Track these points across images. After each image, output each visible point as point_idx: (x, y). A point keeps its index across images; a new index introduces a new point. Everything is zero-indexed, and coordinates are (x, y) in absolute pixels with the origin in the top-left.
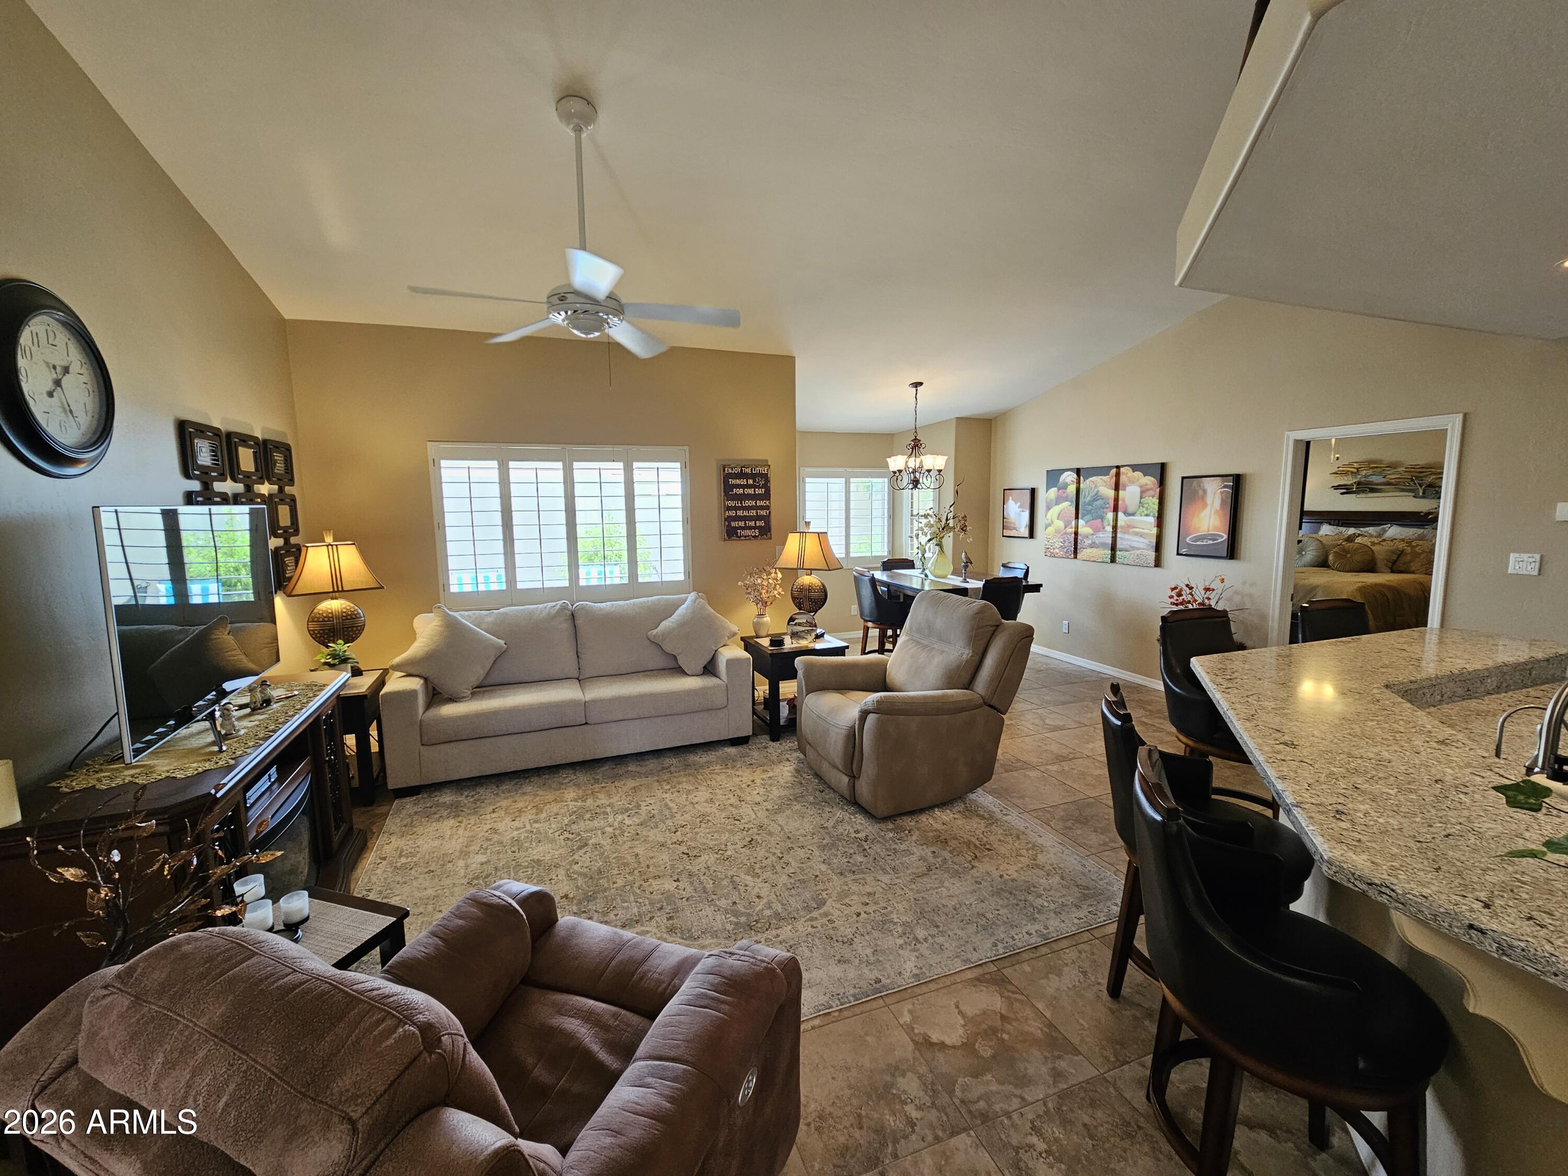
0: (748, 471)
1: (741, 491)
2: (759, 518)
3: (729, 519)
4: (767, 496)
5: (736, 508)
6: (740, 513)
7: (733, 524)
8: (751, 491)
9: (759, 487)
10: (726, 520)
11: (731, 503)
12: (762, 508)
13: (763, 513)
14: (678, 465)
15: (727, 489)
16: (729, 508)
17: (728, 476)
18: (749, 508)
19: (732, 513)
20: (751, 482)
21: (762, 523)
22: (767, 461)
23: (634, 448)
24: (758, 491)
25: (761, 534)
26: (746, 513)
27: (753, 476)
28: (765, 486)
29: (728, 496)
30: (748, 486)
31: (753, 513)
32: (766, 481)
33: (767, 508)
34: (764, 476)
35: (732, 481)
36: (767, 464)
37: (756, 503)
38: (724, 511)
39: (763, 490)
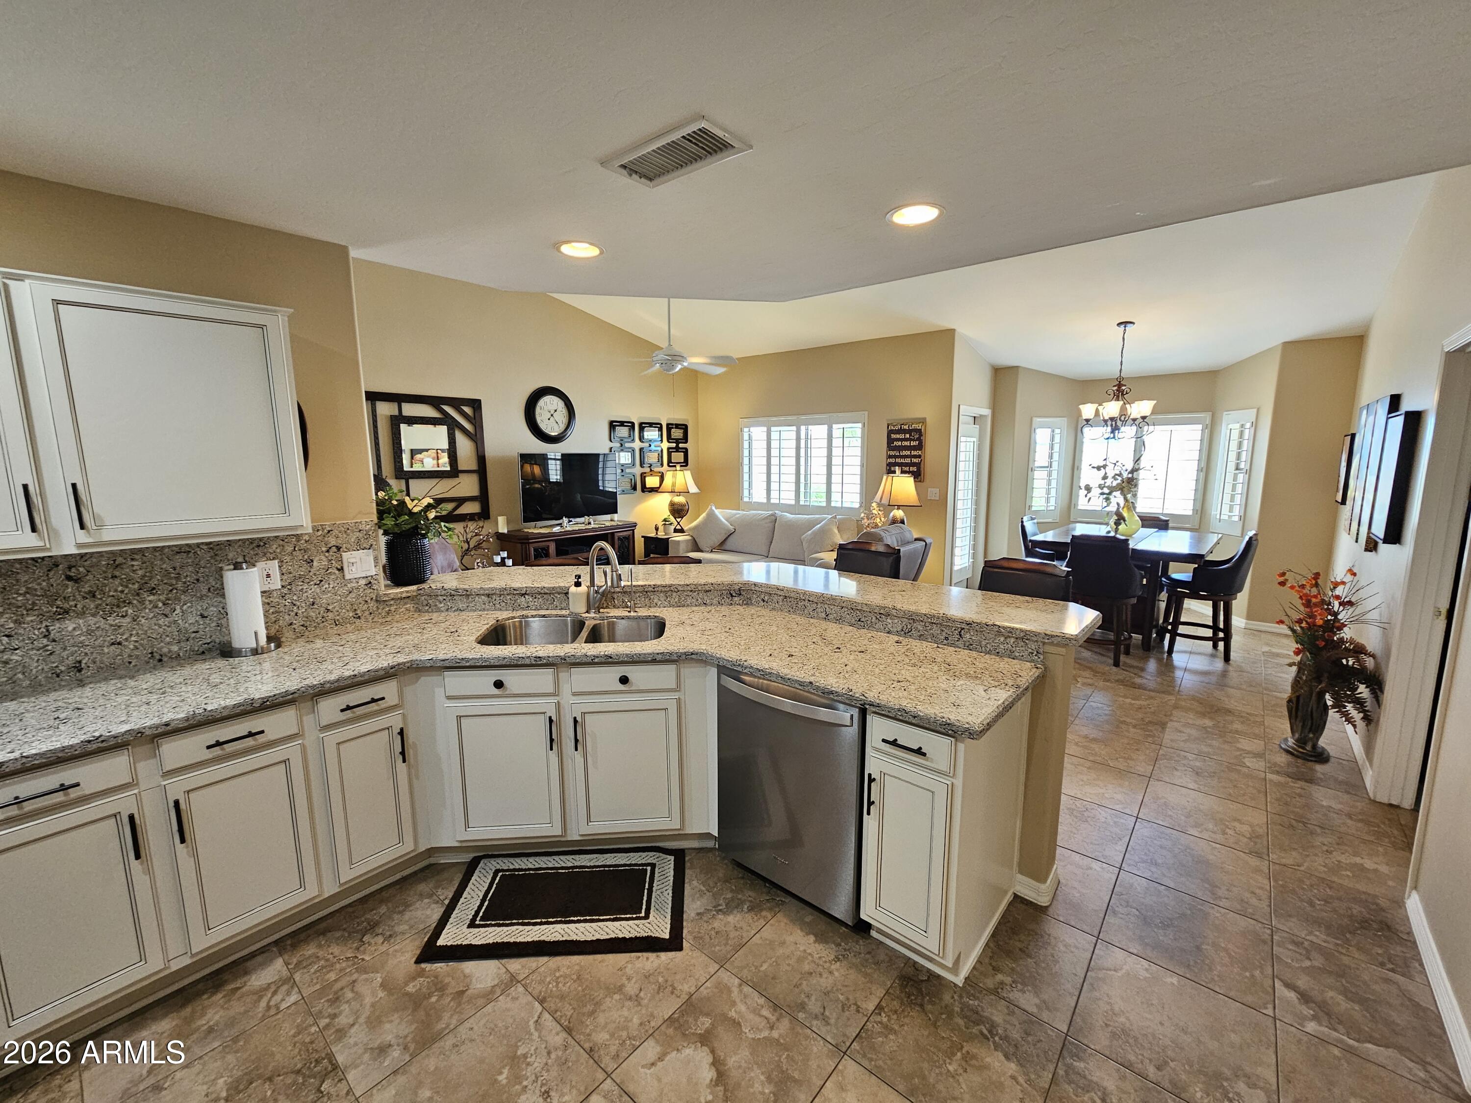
0: (906, 427)
1: (900, 443)
2: (913, 464)
3: (890, 465)
4: (920, 447)
5: (895, 457)
6: (898, 460)
7: (893, 468)
8: (907, 443)
9: (914, 440)
10: (888, 465)
11: (892, 453)
12: (915, 457)
13: (916, 460)
14: (859, 425)
15: (890, 441)
16: (890, 457)
17: (890, 432)
18: (905, 457)
19: (892, 460)
20: (908, 436)
21: (914, 469)
22: (925, 419)
23: (835, 415)
24: (913, 443)
25: (914, 477)
26: (902, 461)
27: (909, 431)
28: (919, 439)
29: (890, 447)
30: (906, 440)
31: (908, 460)
32: (921, 435)
33: (919, 456)
34: (919, 431)
35: (893, 436)
36: (923, 421)
37: (910, 453)
38: (887, 458)
39: (917, 442)
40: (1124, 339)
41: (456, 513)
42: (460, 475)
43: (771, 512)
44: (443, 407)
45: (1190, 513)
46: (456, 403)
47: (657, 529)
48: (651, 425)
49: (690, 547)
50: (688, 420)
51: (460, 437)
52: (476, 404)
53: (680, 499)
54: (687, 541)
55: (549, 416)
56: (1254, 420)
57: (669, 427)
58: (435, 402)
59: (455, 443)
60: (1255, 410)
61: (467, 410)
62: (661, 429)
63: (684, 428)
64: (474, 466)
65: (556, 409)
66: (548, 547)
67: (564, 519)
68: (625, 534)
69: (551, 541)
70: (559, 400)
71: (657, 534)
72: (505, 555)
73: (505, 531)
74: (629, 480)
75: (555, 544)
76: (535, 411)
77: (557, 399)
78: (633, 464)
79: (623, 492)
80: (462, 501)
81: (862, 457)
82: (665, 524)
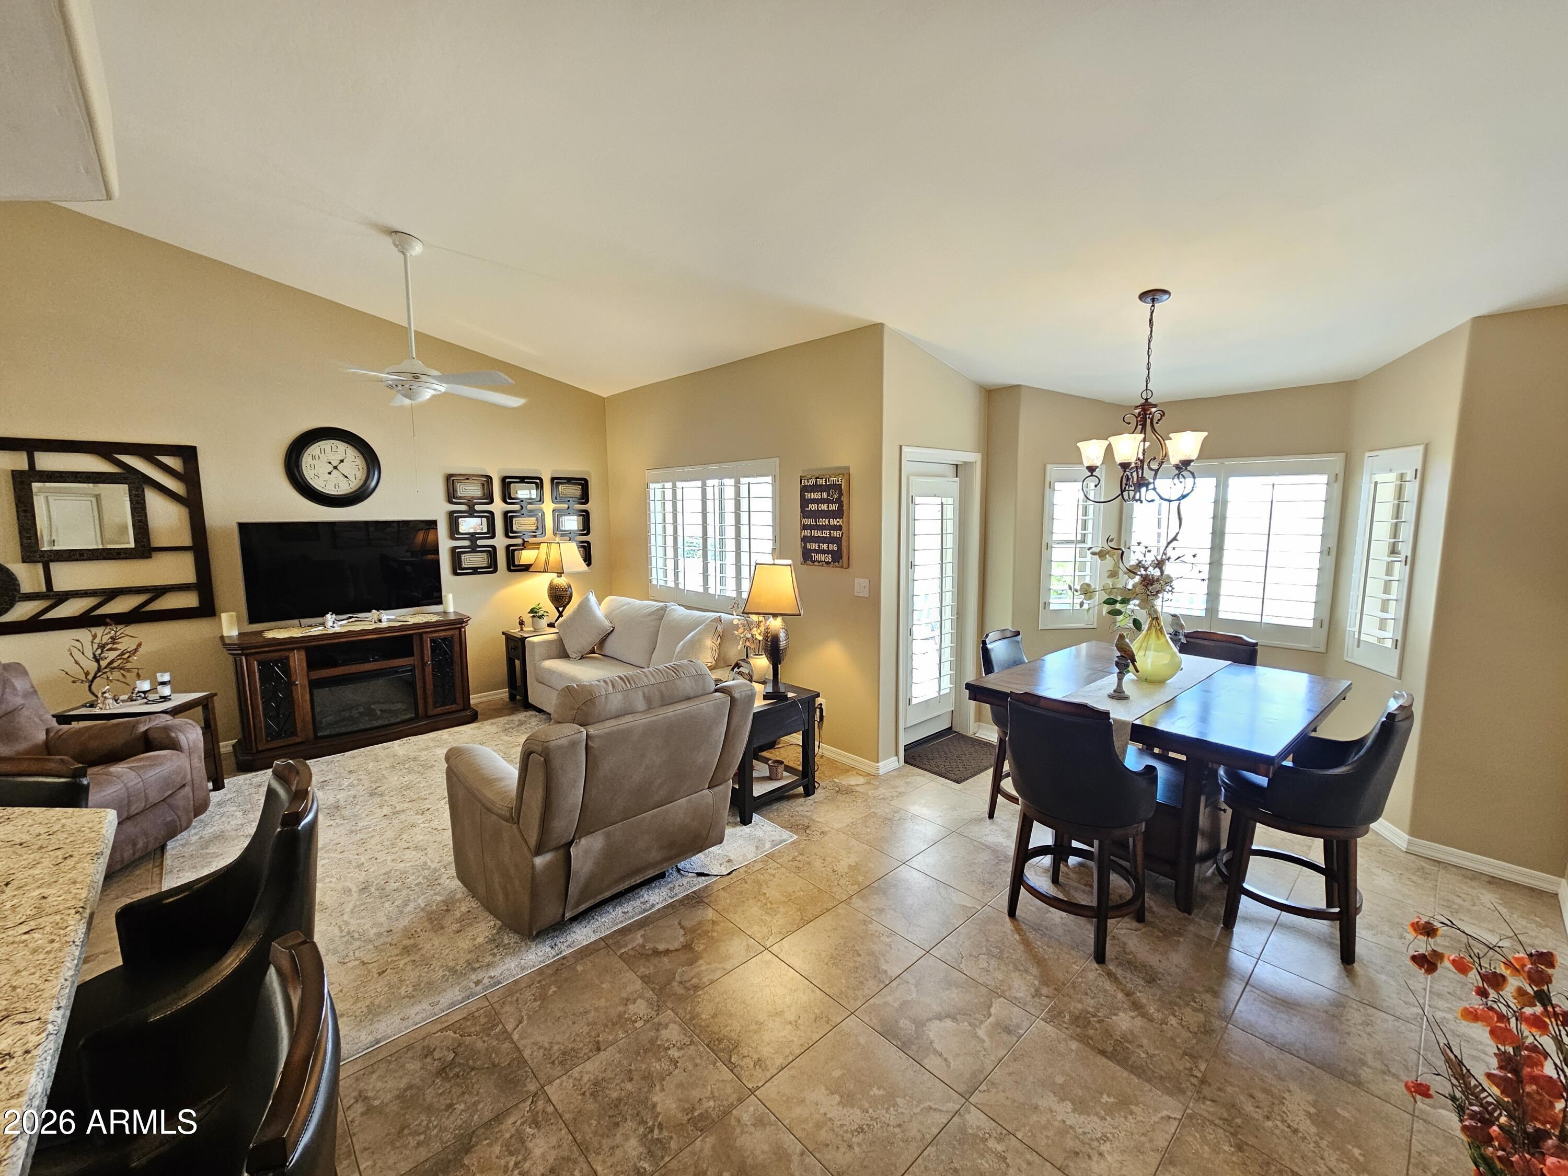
0: (821, 482)
1: (815, 507)
2: (832, 540)
3: (805, 540)
4: (839, 514)
5: (810, 527)
6: (816, 533)
7: (809, 546)
8: (824, 507)
9: (832, 502)
10: (802, 540)
11: (807, 522)
12: (835, 528)
13: (836, 534)
14: (769, 479)
15: (804, 502)
17: (804, 489)
18: (823, 528)
19: (807, 533)
20: (825, 495)
21: (833, 547)
22: (848, 468)
23: (742, 462)
24: (834, 507)
25: (834, 560)
26: (819, 534)
27: (827, 488)
28: (839, 501)
29: (805, 514)
30: (822, 501)
31: (826, 534)
32: (841, 494)
33: (839, 528)
34: (838, 487)
35: (809, 496)
36: (845, 473)
37: (829, 521)
38: (801, 530)
39: (837, 505)
40: (1151, 320)
41: (148, 608)
42: (154, 554)
43: (662, 604)
44: (115, 455)
45: (1310, 624)
46: (148, 452)
47: (522, 623)
48: (522, 480)
50: (589, 473)
52: (188, 454)
53: (562, 581)
54: (550, 642)
55: (330, 468)
56: (1419, 468)
57: (556, 481)
58: (102, 450)
59: (144, 509)
60: (1421, 448)
61: (171, 461)
62: (540, 486)
63: (584, 484)
64: (186, 539)
65: (342, 461)
66: (287, 658)
67: (329, 616)
68: (442, 634)
69: (293, 649)
70: (350, 447)
71: (522, 630)
72: (166, 677)
73: (235, 633)
74: (484, 555)
75: (303, 653)
76: (304, 460)
77: (346, 445)
78: (492, 533)
79: (475, 571)
80: (159, 591)
81: (774, 526)
82: (534, 616)
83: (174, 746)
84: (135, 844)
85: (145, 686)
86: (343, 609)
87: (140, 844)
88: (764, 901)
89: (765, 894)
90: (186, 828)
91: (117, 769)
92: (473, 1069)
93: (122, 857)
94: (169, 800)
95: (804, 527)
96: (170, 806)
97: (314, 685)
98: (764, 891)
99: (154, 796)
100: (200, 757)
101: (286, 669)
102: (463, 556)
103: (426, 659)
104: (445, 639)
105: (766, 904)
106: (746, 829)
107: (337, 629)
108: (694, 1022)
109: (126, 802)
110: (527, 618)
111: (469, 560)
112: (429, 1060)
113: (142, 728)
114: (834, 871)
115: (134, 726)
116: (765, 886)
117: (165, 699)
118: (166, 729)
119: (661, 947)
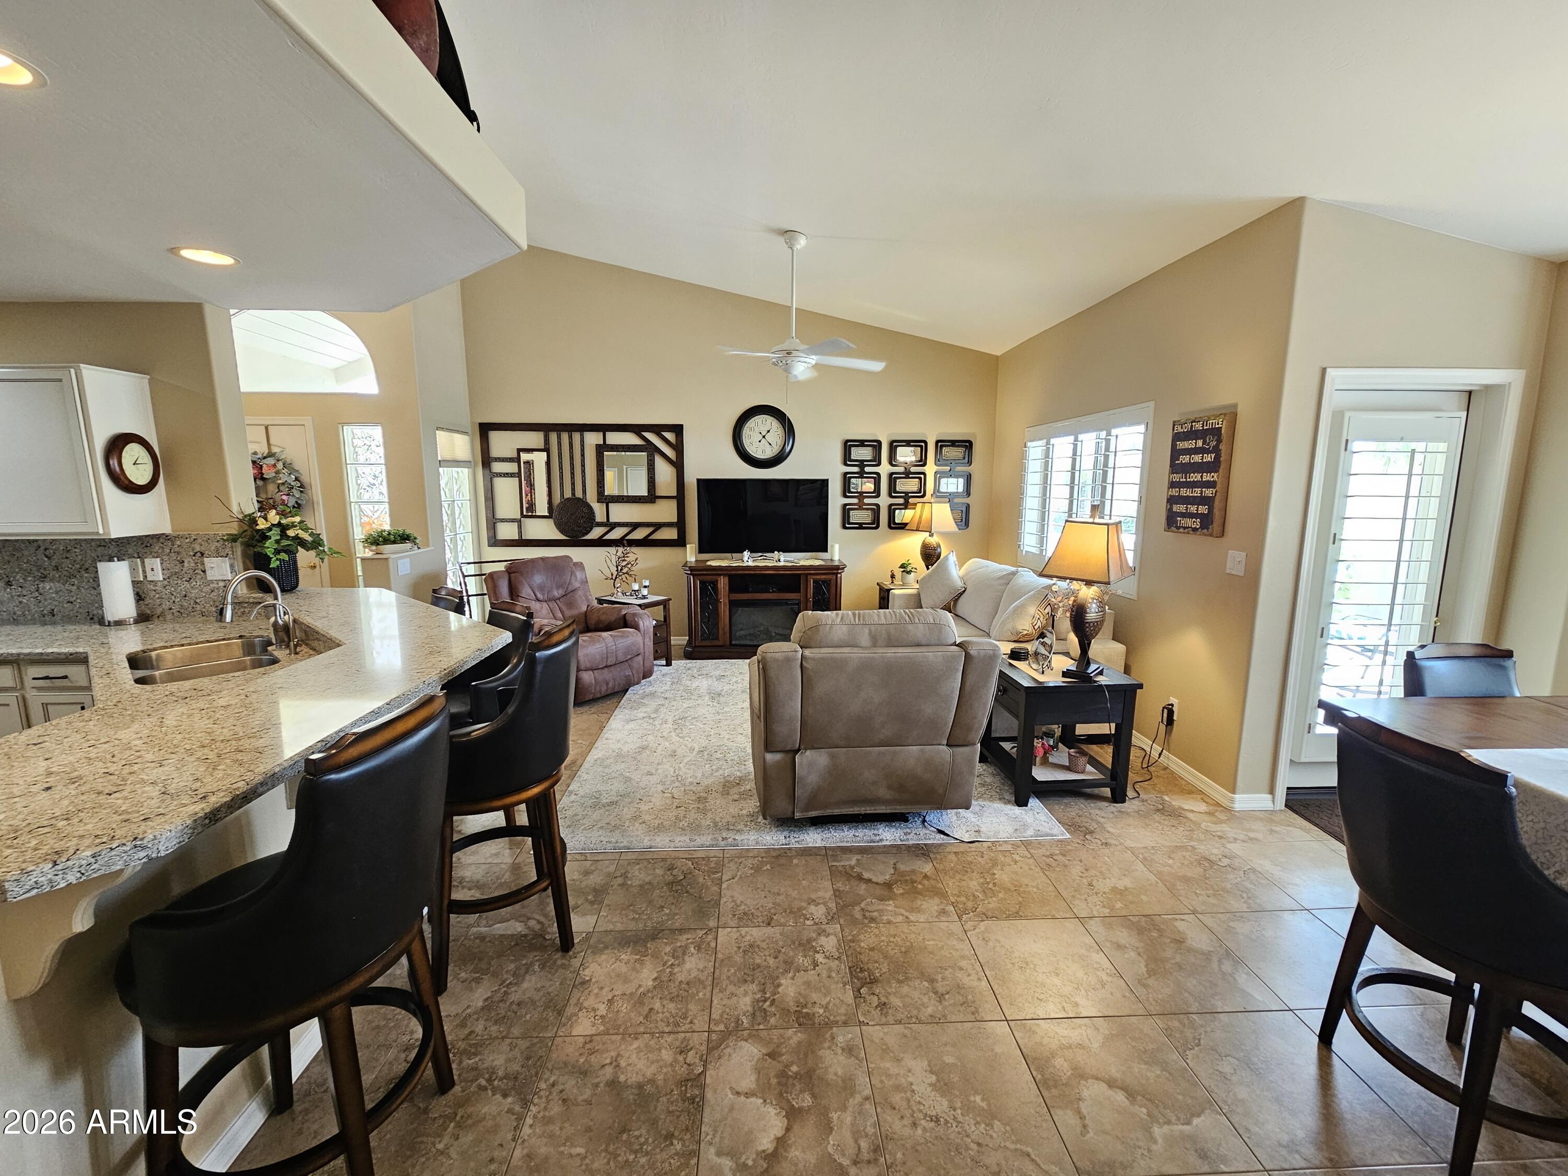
0: (1198, 426)
1: (1187, 459)
2: (1203, 500)
3: (1171, 500)
4: (1215, 466)
5: (1179, 485)
6: (1185, 492)
7: (1175, 508)
8: (1197, 458)
9: (1208, 452)
10: (1168, 501)
11: (1177, 478)
12: (1208, 485)
13: (1208, 492)
14: (1142, 428)
15: (1175, 453)
17: (1177, 437)
18: (1193, 485)
19: (1174, 492)
20: (1200, 443)
21: (1203, 509)
22: (1235, 406)
23: (1115, 412)
24: (1209, 458)
25: (1202, 527)
26: (1189, 493)
27: (1203, 434)
28: (1216, 450)
29: (1175, 468)
30: (1196, 451)
31: (1197, 492)
32: (1219, 441)
33: (1214, 484)
34: (1217, 432)
35: (1182, 445)
36: (1231, 411)
37: (1202, 477)
38: (1169, 488)
39: (1213, 456)
41: (651, 537)
42: (657, 500)
43: (1015, 569)
44: (643, 433)
46: (658, 429)
47: (893, 576)
48: (908, 443)
49: (912, 603)
50: (974, 435)
51: (659, 462)
52: (678, 429)
53: (934, 540)
54: (910, 595)
55: (760, 437)
57: (941, 444)
58: (637, 429)
59: (654, 469)
61: (670, 436)
62: (924, 449)
63: (968, 446)
64: (674, 491)
65: (769, 431)
66: (717, 581)
67: (745, 553)
68: (823, 577)
69: (720, 575)
70: (775, 420)
71: (892, 582)
72: (647, 583)
73: (693, 559)
74: (869, 513)
75: (727, 579)
76: (744, 431)
77: (772, 418)
78: (877, 492)
79: (861, 526)
80: (658, 526)
81: (1141, 485)
82: (904, 571)
83: (636, 627)
84: (607, 684)
85: (636, 587)
86: (756, 548)
87: (610, 685)
88: (988, 880)
89: (994, 874)
90: (637, 684)
91: (605, 634)
92: (687, 892)
93: (600, 690)
94: (629, 662)
95: (1172, 485)
96: (629, 665)
97: (733, 604)
98: (995, 872)
99: (621, 658)
100: (650, 638)
101: (715, 588)
102: (852, 513)
103: (809, 596)
104: (824, 582)
105: (988, 883)
106: (1017, 810)
107: (751, 564)
108: (851, 944)
109: (605, 656)
110: (898, 572)
111: (857, 516)
112: (669, 873)
113: (624, 612)
114: (1090, 885)
115: (620, 610)
116: (999, 867)
117: (644, 597)
118: (634, 615)
119: (866, 875)
